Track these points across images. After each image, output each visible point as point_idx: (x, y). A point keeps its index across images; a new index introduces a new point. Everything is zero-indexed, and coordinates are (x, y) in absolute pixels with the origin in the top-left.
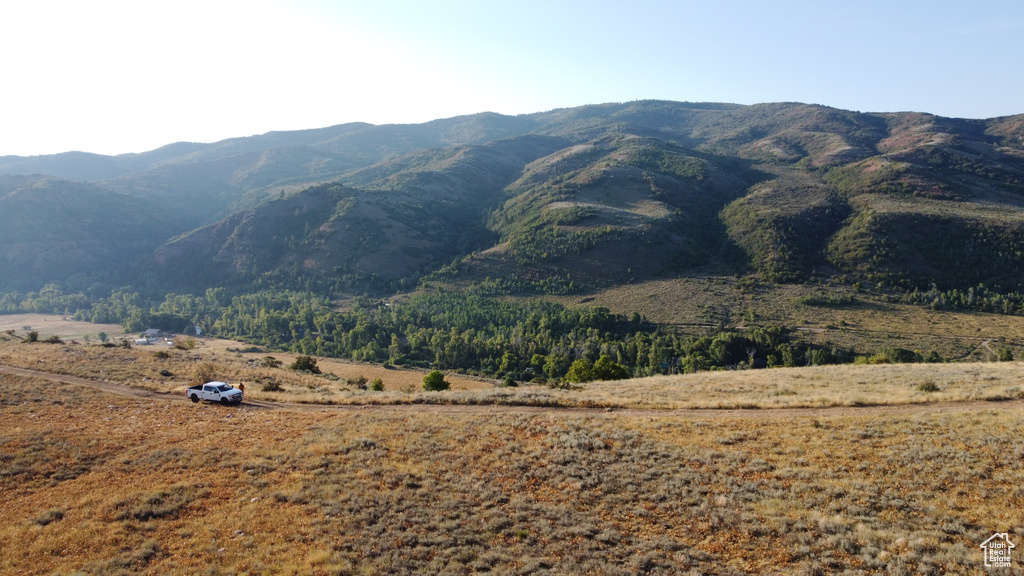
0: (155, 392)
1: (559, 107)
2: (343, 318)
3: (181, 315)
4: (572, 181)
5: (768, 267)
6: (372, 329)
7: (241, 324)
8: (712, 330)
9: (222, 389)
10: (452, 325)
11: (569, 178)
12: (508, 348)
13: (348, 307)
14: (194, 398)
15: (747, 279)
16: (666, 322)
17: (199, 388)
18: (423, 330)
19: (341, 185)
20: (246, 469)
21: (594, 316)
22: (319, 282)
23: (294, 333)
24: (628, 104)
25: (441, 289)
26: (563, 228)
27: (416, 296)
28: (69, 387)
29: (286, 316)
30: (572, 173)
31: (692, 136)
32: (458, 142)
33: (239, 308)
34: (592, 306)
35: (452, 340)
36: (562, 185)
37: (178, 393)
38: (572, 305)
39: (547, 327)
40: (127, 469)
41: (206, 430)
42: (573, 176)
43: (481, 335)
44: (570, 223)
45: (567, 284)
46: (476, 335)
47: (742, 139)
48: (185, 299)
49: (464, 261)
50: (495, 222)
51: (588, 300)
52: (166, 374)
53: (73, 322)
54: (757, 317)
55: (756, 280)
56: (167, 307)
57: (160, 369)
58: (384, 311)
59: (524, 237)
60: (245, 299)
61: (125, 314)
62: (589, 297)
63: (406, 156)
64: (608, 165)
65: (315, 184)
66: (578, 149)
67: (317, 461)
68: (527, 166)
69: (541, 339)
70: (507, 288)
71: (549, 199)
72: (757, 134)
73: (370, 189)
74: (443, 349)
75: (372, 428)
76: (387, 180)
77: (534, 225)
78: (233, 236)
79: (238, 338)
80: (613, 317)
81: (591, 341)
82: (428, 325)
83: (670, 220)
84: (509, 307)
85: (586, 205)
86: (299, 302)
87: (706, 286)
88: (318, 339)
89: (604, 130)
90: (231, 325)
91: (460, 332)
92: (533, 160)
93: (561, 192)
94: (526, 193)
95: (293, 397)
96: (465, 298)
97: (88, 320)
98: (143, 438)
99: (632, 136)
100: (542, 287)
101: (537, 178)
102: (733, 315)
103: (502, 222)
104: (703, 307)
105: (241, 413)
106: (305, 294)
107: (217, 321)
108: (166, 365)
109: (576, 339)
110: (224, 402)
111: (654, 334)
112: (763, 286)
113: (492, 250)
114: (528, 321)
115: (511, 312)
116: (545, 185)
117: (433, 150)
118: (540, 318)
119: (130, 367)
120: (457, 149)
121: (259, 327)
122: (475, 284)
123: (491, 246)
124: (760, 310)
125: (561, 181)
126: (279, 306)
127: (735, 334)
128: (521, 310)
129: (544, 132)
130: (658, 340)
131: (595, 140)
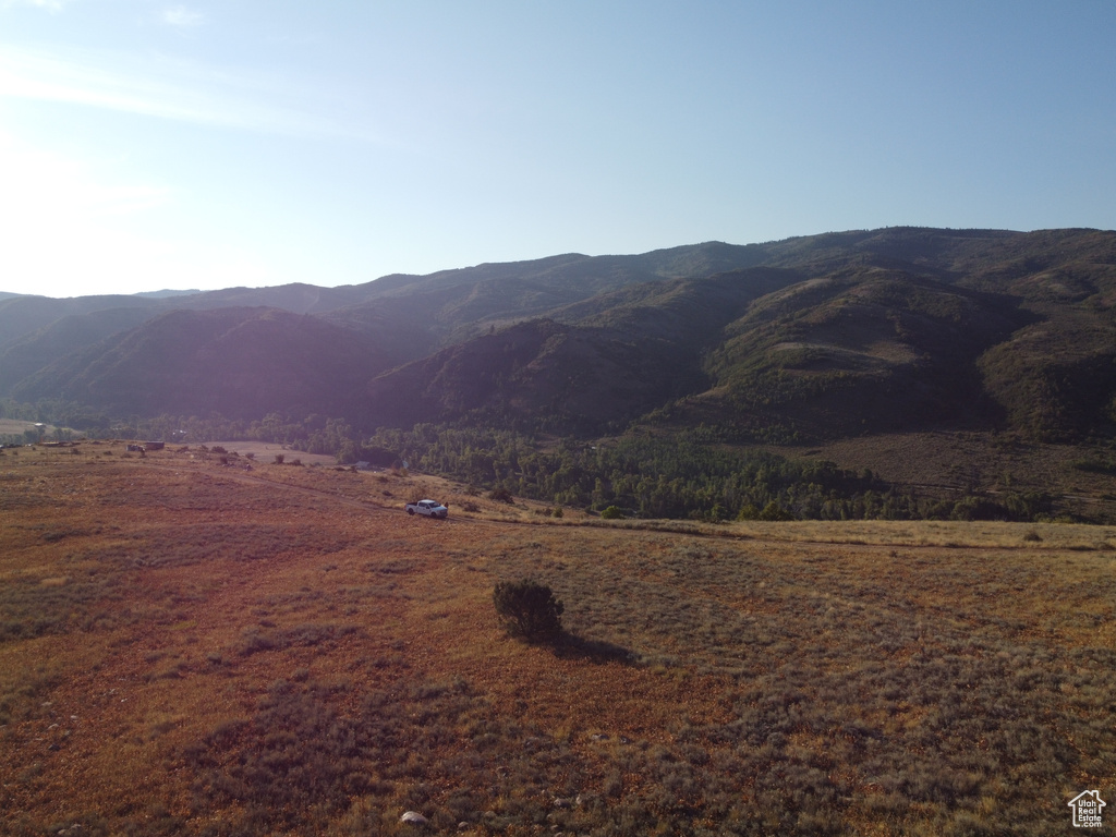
0: (381, 506)
1: (795, 235)
2: (547, 460)
3: (390, 449)
4: (803, 320)
5: (1033, 424)
6: (576, 473)
7: (446, 461)
8: (957, 493)
9: (432, 505)
10: (661, 472)
11: (800, 317)
12: (719, 500)
13: (553, 449)
14: (411, 512)
15: (1007, 436)
16: (902, 481)
17: (415, 504)
18: (629, 476)
19: (552, 321)
20: (449, 554)
21: (818, 471)
22: (525, 421)
23: (497, 472)
24: (876, 232)
25: (651, 433)
26: (789, 371)
27: (624, 440)
28: (317, 498)
29: (490, 454)
30: (804, 310)
31: (951, 269)
32: (680, 274)
33: (445, 444)
34: (817, 459)
35: (659, 488)
36: (792, 324)
37: (398, 508)
38: (795, 457)
39: (763, 480)
40: (369, 549)
41: (421, 531)
42: (805, 314)
43: (690, 484)
44: (798, 367)
45: (791, 434)
46: (685, 484)
47: (1012, 273)
48: (394, 433)
49: (678, 403)
50: (714, 364)
51: (814, 453)
52: (387, 494)
53: (291, 451)
54: (1014, 481)
55: (1018, 438)
56: (376, 441)
57: (383, 490)
58: (589, 455)
59: (744, 380)
60: (451, 436)
61: (338, 446)
62: (815, 449)
63: (622, 290)
64: (847, 302)
65: (525, 319)
66: (813, 283)
67: (498, 552)
68: (754, 302)
69: (756, 492)
70: (723, 436)
71: (775, 340)
72: (1033, 266)
73: (582, 325)
74: (649, 497)
75: (542, 537)
76: (600, 316)
77: (757, 367)
78: (442, 371)
79: (443, 474)
80: (841, 472)
81: (811, 498)
82: (636, 471)
83: (916, 365)
84: (723, 457)
85: (817, 347)
86: (504, 441)
87: (955, 443)
88: (521, 480)
89: (845, 261)
90: (437, 461)
91: (668, 480)
92: (761, 295)
93: (789, 332)
94: (752, 332)
95: (486, 516)
96: (676, 445)
97: (304, 450)
98: (377, 534)
99: (878, 269)
100: (762, 436)
101: (765, 315)
102: (984, 477)
103: (721, 363)
104: (949, 466)
105: (446, 524)
106: (510, 433)
107: (424, 457)
108: (386, 487)
109: (796, 494)
110: (434, 516)
111: (887, 494)
112: (1026, 446)
113: (708, 393)
114: (743, 473)
115: (725, 462)
116: (773, 324)
117: (651, 283)
118: (757, 470)
119: (359, 487)
120: (678, 283)
121: (463, 465)
122: (688, 430)
123: (709, 388)
124: (1018, 473)
125: (791, 319)
126: (483, 445)
127: (982, 499)
128: (737, 460)
129: (777, 264)
130: (890, 502)
131: (834, 273)
